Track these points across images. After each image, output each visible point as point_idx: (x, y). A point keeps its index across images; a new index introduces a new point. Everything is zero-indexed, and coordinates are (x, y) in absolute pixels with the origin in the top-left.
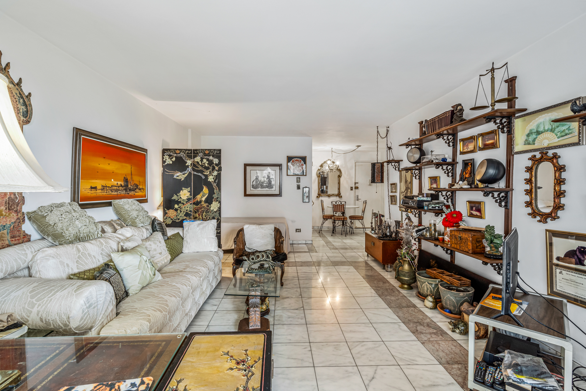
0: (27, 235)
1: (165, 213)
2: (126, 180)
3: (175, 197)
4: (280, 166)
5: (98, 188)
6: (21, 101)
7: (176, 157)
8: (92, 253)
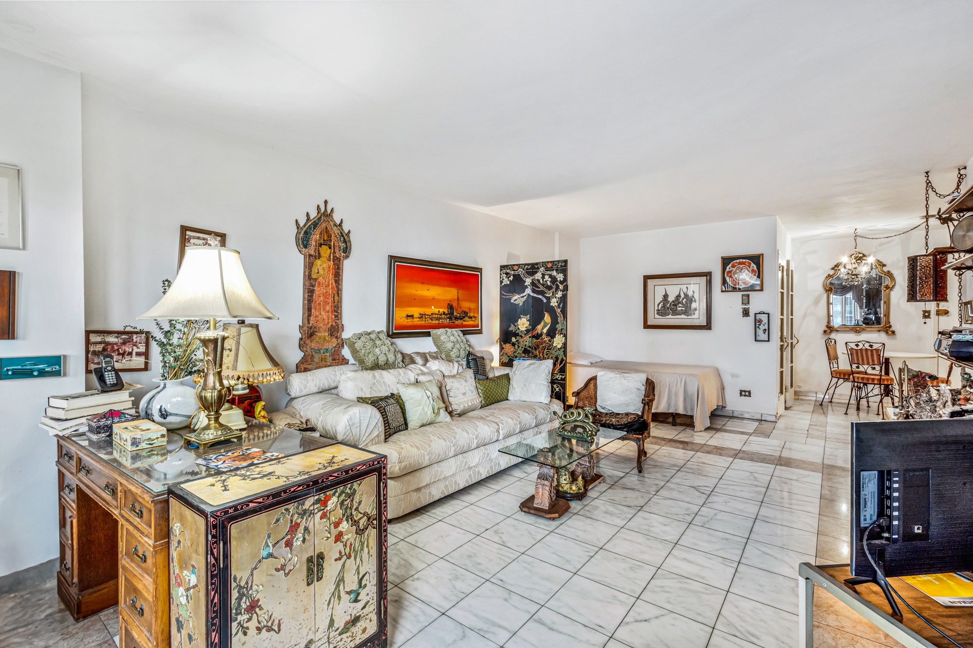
0: (345, 359)
1: (502, 348)
2: (451, 307)
3: (512, 328)
4: (708, 275)
5: (415, 316)
6: (342, 239)
7: (514, 275)
8: (388, 382)
